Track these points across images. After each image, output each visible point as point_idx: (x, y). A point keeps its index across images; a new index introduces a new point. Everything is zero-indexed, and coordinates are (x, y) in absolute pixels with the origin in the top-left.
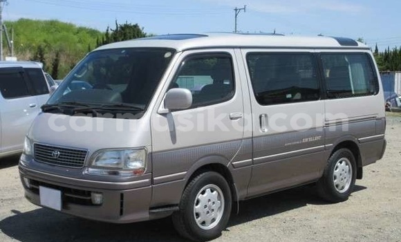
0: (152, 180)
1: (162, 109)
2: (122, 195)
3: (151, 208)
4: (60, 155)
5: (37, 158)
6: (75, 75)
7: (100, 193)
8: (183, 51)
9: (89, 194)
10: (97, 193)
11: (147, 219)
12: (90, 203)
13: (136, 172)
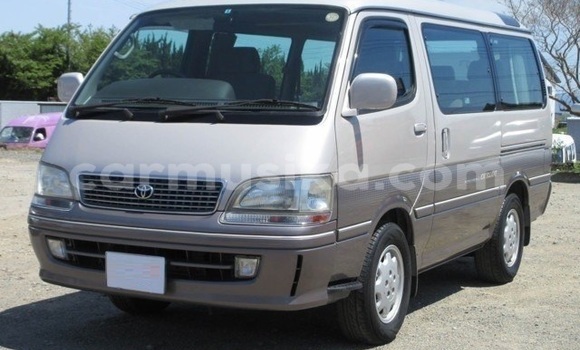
0: (337, 233)
1: (346, 110)
2: (300, 258)
3: (330, 284)
4: (155, 192)
5: (88, 202)
6: (116, 53)
7: (254, 257)
8: (359, 11)
9: (230, 259)
10: (248, 256)
11: (325, 303)
12: (230, 276)
13: (317, 218)
